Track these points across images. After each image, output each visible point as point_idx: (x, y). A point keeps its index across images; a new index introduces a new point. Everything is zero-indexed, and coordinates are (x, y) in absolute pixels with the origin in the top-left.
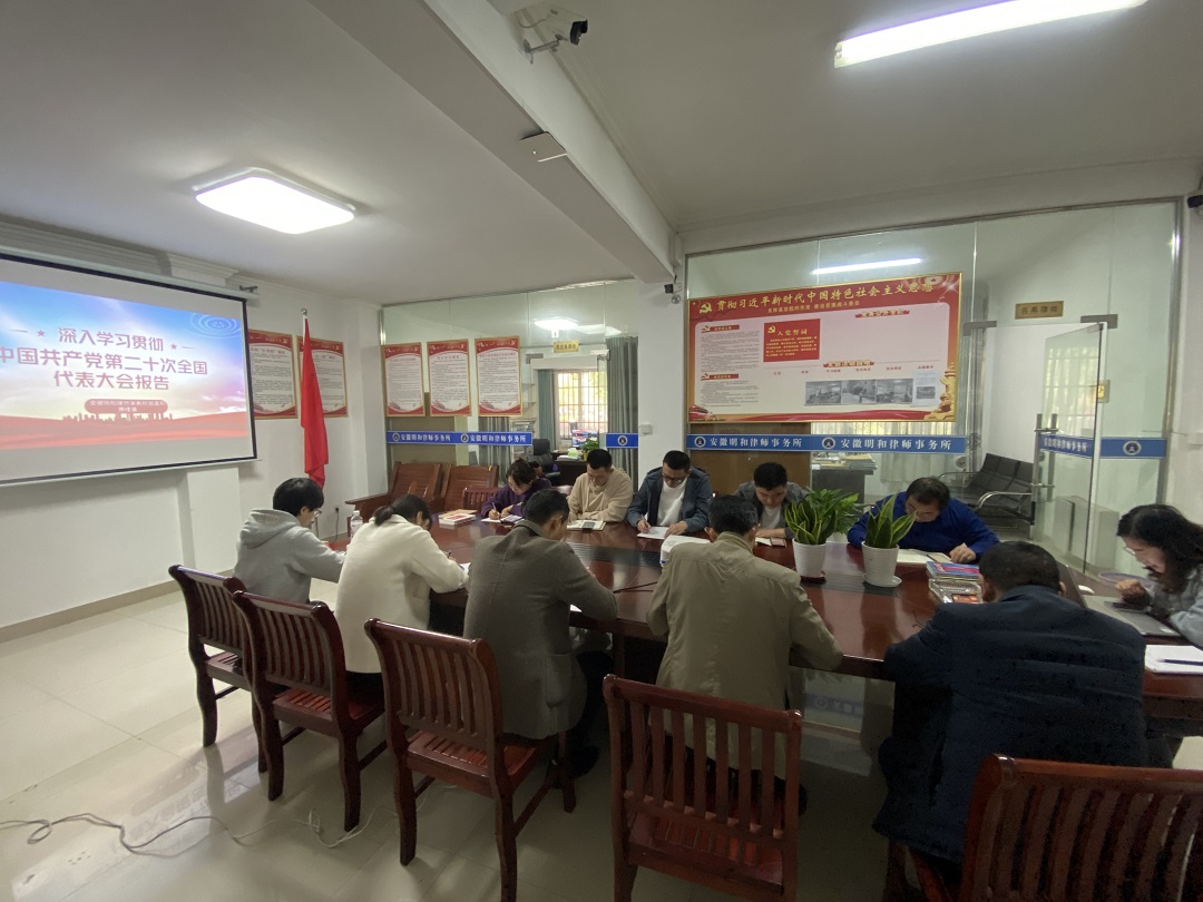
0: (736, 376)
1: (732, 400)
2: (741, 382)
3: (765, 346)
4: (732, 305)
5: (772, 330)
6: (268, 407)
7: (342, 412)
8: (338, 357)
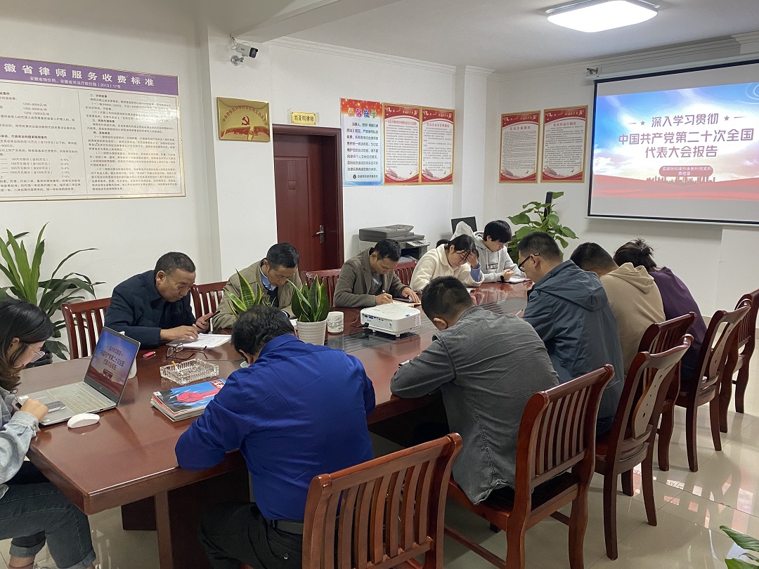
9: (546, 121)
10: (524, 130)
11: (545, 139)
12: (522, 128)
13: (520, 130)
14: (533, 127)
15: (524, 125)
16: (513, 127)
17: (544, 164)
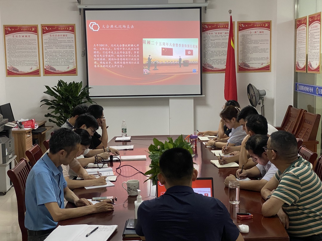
6: (216, 66)
7: (267, 68)
8: (266, 31)
9: (43, 33)
10: (25, 38)
11: (44, 45)
12: (23, 36)
13: (21, 38)
14: (33, 36)
15: (24, 35)
16: (15, 35)
17: (45, 63)
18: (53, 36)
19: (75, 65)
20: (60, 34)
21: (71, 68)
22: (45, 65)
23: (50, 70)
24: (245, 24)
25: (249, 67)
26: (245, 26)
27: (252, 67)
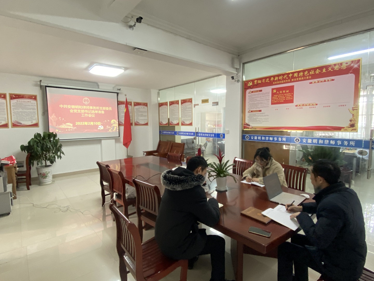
0: (260, 111)
1: (259, 121)
2: (262, 113)
3: (272, 98)
4: (260, 82)
5: (275, 91)
8: (146, 107)
9: (11, 99)
11: (12, 107)
17: (13, 119)
18: (20, 101)
19: (37, 121)
20: (25, 100)
21: (34, 122)
22: (13, 120)
23: (17, 124)
24: (137, 103)
25: (139, 123)
26: (137, 104)
27: (140, 124)
